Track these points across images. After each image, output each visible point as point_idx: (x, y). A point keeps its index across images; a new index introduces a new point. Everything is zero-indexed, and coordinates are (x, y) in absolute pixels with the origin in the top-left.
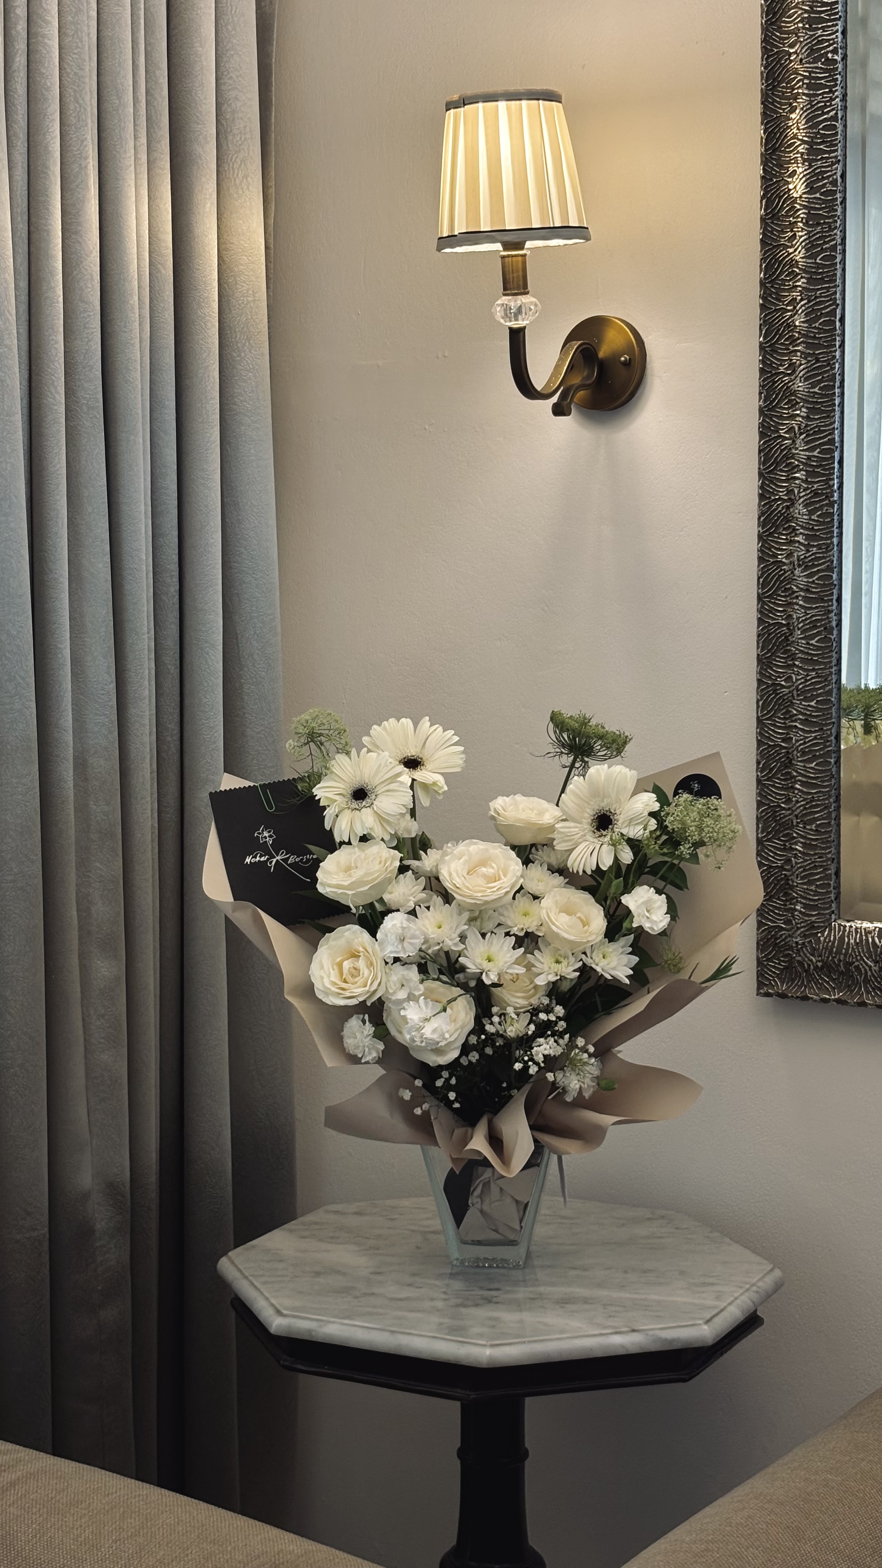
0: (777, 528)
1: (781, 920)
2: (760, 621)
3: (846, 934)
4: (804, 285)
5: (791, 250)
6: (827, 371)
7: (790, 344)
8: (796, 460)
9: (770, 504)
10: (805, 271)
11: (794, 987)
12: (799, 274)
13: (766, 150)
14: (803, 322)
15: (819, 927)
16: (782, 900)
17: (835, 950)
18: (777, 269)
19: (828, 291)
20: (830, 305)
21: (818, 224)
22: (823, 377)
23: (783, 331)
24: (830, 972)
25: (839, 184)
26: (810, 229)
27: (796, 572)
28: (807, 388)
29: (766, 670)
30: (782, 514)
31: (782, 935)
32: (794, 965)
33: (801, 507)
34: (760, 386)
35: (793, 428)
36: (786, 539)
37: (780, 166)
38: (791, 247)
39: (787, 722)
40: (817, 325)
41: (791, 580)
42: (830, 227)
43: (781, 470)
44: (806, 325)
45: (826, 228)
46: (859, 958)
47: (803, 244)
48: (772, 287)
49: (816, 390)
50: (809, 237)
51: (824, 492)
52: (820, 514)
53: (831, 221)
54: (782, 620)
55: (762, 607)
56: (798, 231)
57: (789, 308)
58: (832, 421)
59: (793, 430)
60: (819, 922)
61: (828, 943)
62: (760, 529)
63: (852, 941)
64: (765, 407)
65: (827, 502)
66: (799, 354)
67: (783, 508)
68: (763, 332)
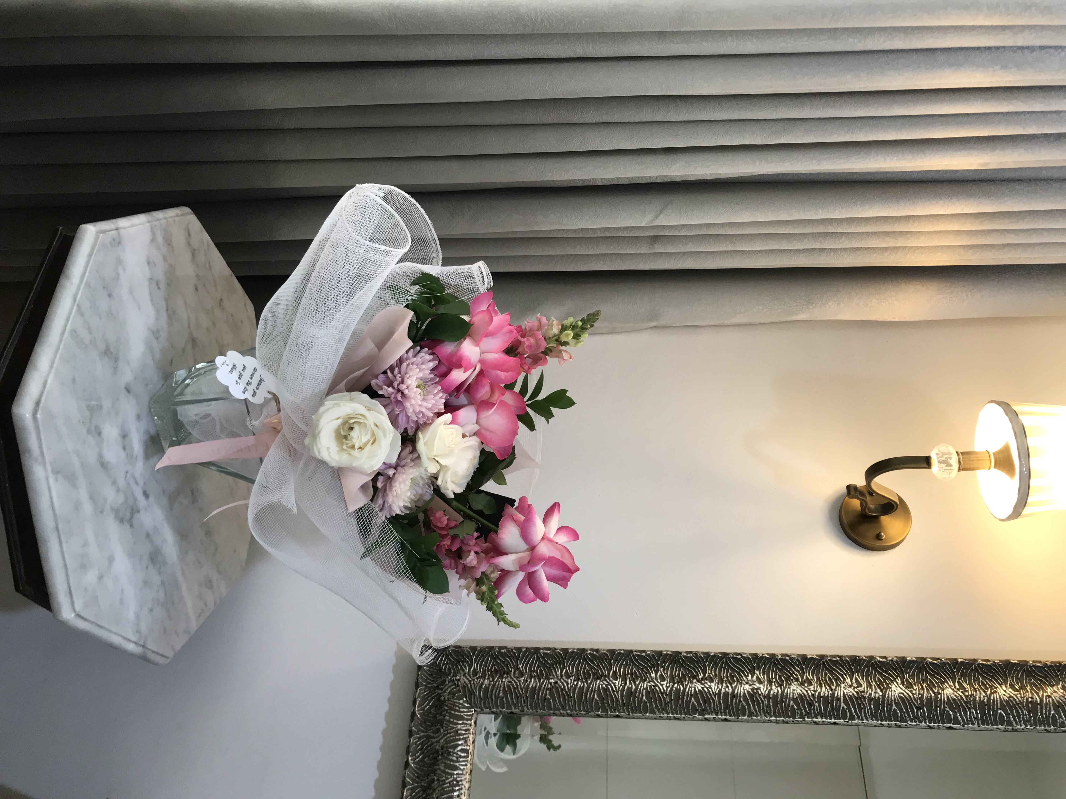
0: (780, 670)
1: (477, 667)
2: (707, 654)
3: (465, 722)
5: (1004, 687)
7: (928, 684)
9: (799, 664)
11: (426, 677)
15: (470, 699)
16: (492, 668)
17: (453, 712)
18: (986, 674)
19: (975, 718)
22: (904, 713)
23: (938, 679)
24: (436, 707)
26: (1024, 704)
29: (670, 659)
30: (791, 674)
31: (465, 667)
32: (442, 676)
33: (799, 691)
35: (861, 686)
36: (772, 679)
38: (1006, 686)
39: (629, 676)
40: (947, 709)
41: (740, 682)
42: (1027, 721)
43: (826, 674)
44: (946, 698)
45: (1026, 717)
46: (446, 732)
47: (1011, 699)
48: (972, 670)
49: (894, 707)
50: (1018, 704)
52: (794, 708)
54: (709, 673)
55: (718, 657)
56: (1020, 693)
57: (957, 684)
58: (869, 718)
60: (475, 698)
61: (458, 707)
62: (780, 656)
63: (459, 727)
64: (875, 662)
65: (804, 712)
67: (796, 675)
68: (935, 661)
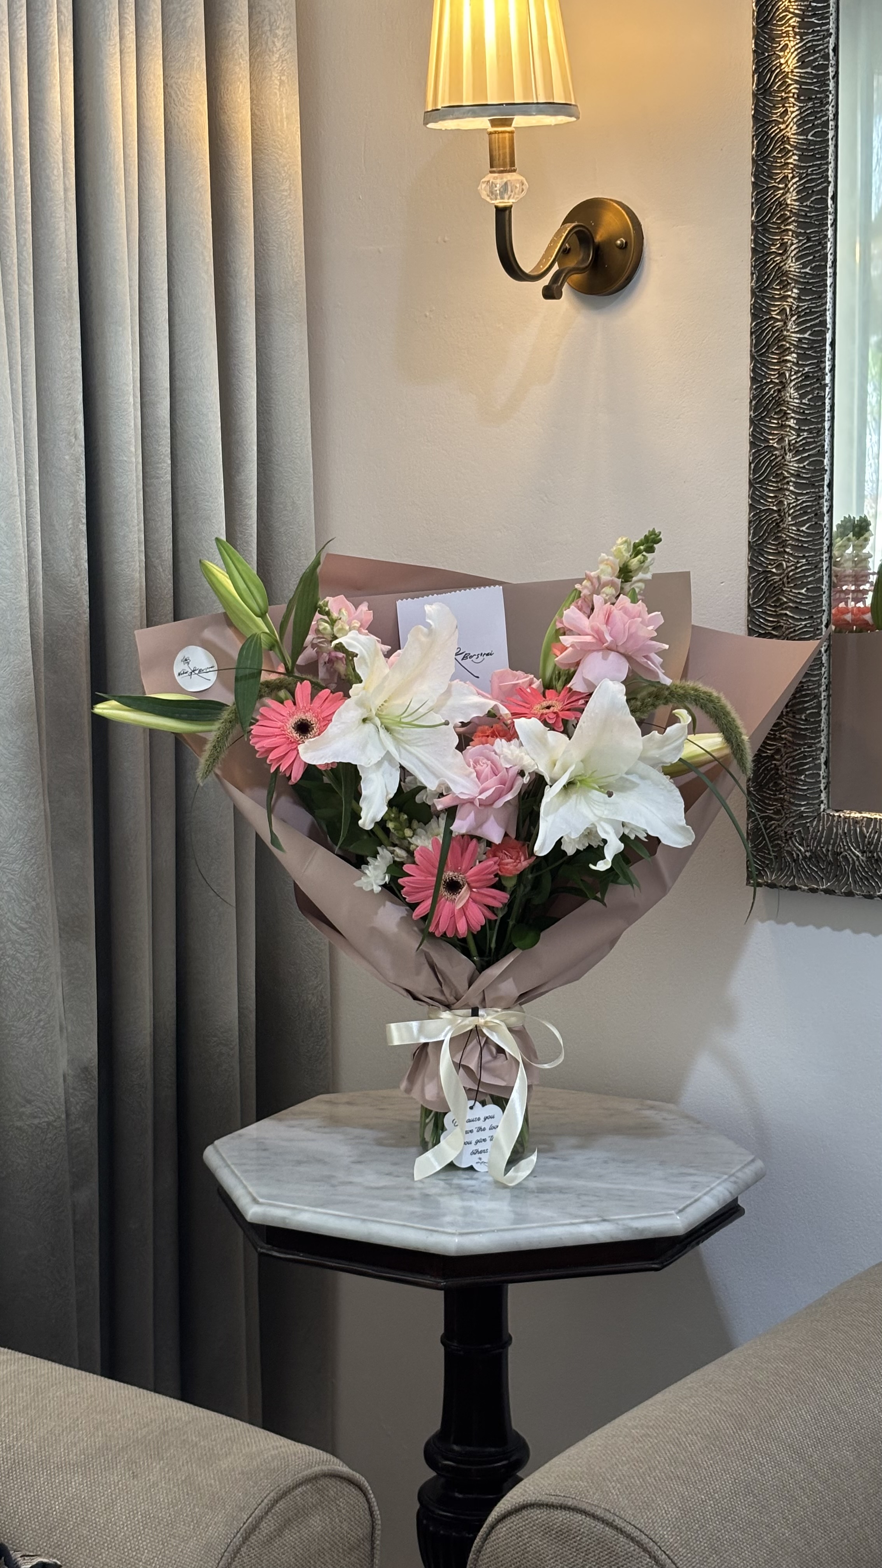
0: (769, 412)
1: (770, 810)
2: (751, 507)
3: (835, 823)
4: (795, 162)
5: (782, 126)
6: (819, 251)
7: (782, 223)
8: (787, 342)
9: (761, 388)
10: (796, 148)
11: (783, 877)
12: (790, 151)
13: (758, 24)
14: (795, 200)
15: (807, 817)
16: (772, 790)
17: (823, 840)
18: (768, 146)
19: (819, 169)
20: (822, 183)
21: (810, 99)
22: (814, 257)
23: (775, 210)
24: (818, 862)
25: (831, 58)
26: (802, 105)
27: (787, 458)
28: (798, 268)
29: (757, 557)
30: (773, 398)
31: (771, 825)
32: (783, 855)
33: (792, 392)
34: (752, 266)
35: (784, 309)
36: (778, 423)
37: (772, 39)
38: (783, 123)
39: (778, 609)
40: (808, 203)
41: (782, 465)
42: (821, 102)
43: (773, 353)
44: (797, 204)
45: (817, 103)
46: (846, 847)
47: (795, 120)
48: (764, 164)
49: (807, 270)
50: (801, 113)
51: (816, 375)
52: (811, 398)
53: (822, 95)
54: (774, 505)
55: (753, 493)
56: (790, 107)
57: (781, 186)
58: (824, 302)
59: (784, 311)
60: (807, 812)
61: (817, 833)
62: (752, 413)
63: (840, 831)
64: (757, 288)
65: (818, 385)
66: (790, 233)
67: (774, 392)
68: (755, 211)
